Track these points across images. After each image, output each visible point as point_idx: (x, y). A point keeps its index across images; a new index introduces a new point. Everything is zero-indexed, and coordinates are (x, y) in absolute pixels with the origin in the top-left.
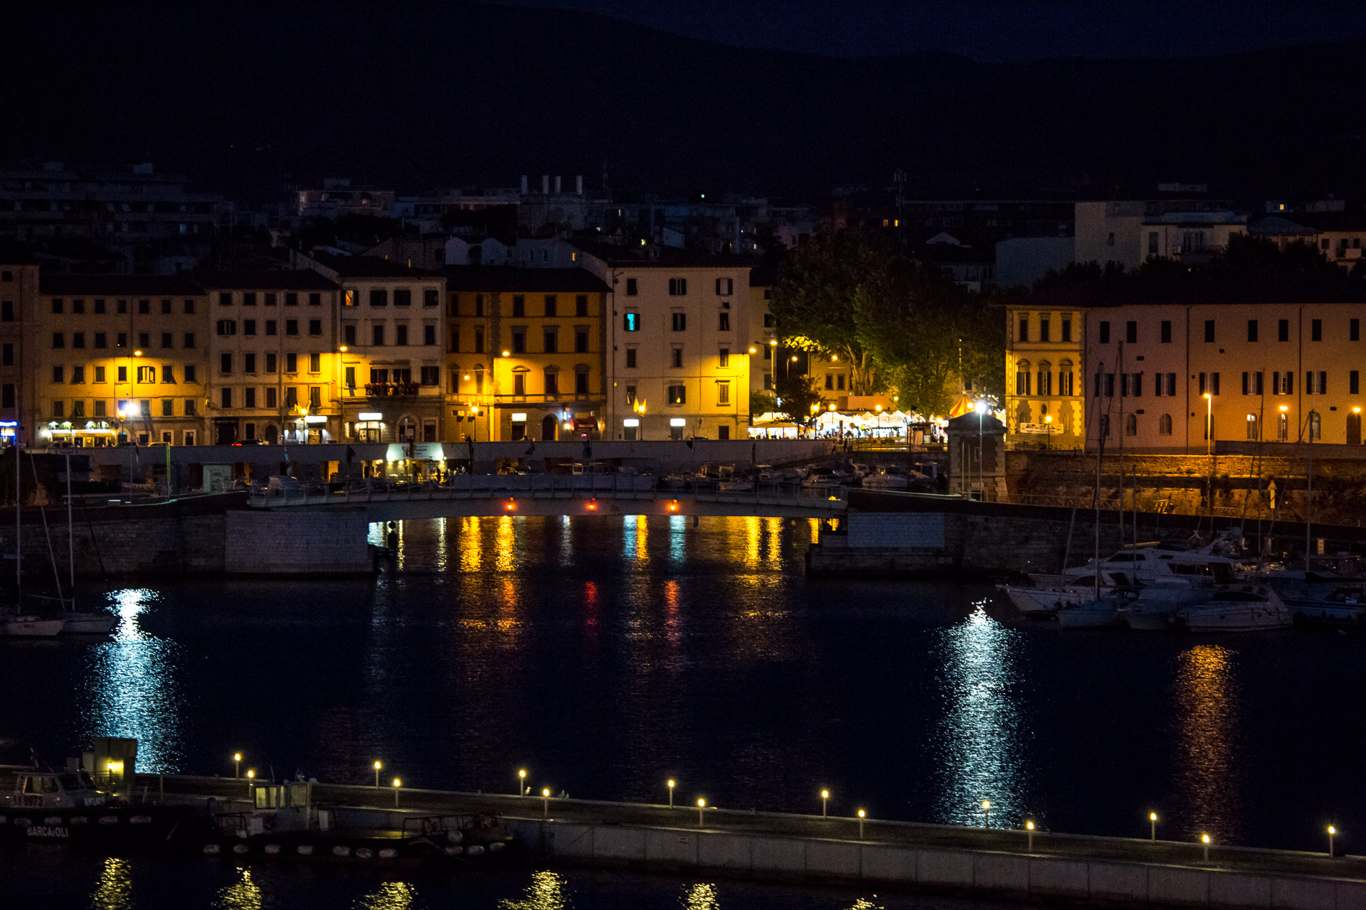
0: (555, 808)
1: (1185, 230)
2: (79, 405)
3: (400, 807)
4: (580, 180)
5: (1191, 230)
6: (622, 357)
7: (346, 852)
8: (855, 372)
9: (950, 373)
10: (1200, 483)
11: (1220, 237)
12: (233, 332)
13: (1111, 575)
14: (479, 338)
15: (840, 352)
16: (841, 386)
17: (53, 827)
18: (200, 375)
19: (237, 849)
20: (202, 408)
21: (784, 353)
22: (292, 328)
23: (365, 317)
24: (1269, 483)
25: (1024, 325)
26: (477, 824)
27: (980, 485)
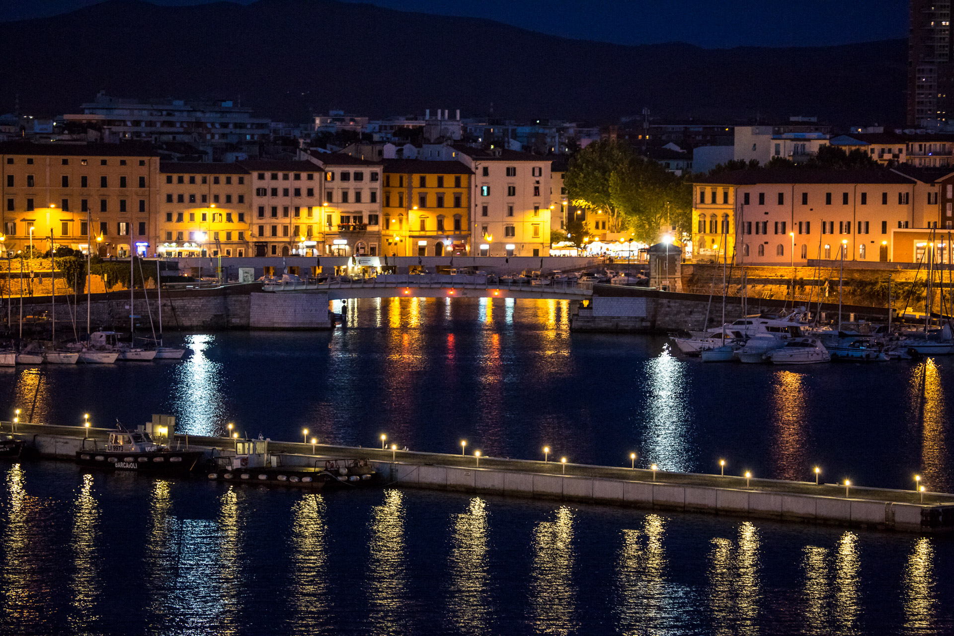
0: (399, 456)
1: (795, 143)
2: (181, 234)
3: (316, 454)
4: (458, 112)
5: (799, 143)
6: (479, 210)
7: (284, 478)
8: (611, 220)
9: (663, 220)
10: (788, 282)
11: (814, 146)
12: (265, 195)
13: (733, 332)
14: (401, 199)
15: (603, 208)
16: (604, 227)
17: (129, 463)
18: (246, 218)
19: (226, 476)
20: (247, 237)
21: (572, 209)
22: (298, 192)
23: (337, 186)
24: (825, 282)
25: (702, 195)
26: (356, 464)
27: (666, 283)
